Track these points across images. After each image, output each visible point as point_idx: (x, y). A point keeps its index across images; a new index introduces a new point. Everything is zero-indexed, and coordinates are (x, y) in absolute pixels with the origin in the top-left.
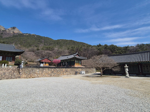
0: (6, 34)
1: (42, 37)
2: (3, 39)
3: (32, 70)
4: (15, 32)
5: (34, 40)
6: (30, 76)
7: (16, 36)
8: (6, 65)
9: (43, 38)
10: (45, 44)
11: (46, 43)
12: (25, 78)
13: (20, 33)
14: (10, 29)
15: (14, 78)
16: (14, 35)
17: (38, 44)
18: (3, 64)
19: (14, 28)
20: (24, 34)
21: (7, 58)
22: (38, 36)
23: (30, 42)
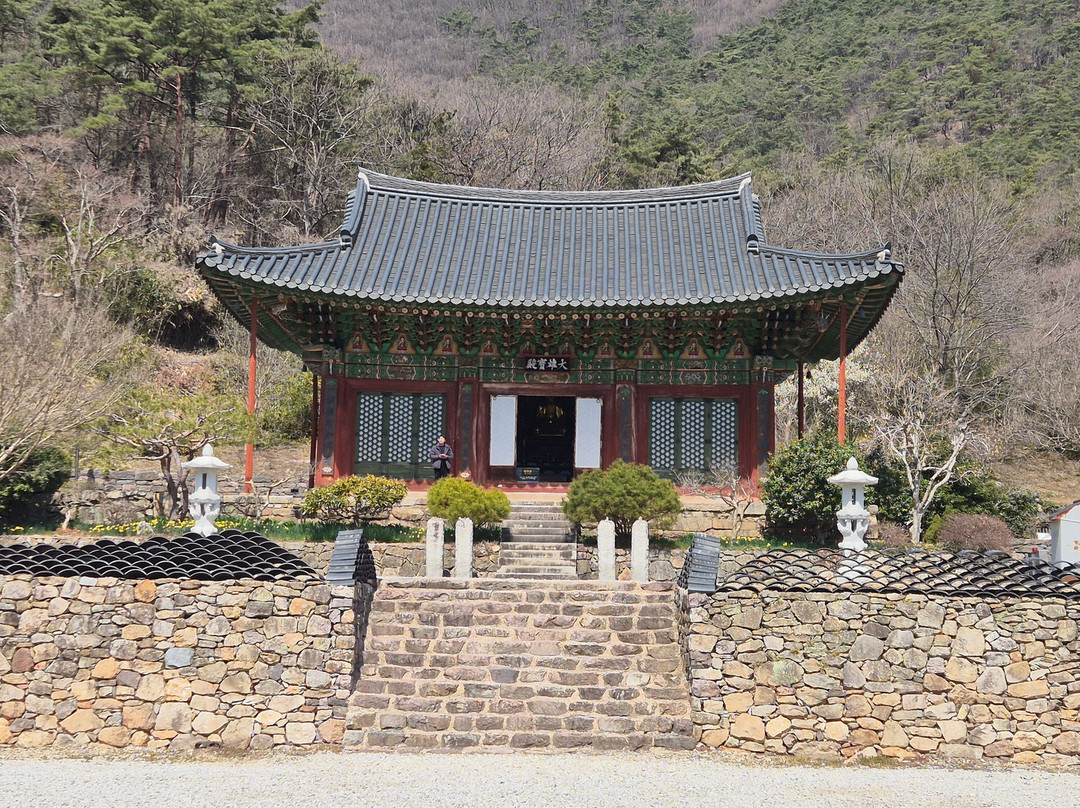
2: (702, 74)
3: (883, 631)
6: (838, 731)
8: (640, 531)
12: (763, 750)
15: (604, 745)
18: (606, 530)
21: (661, 413)
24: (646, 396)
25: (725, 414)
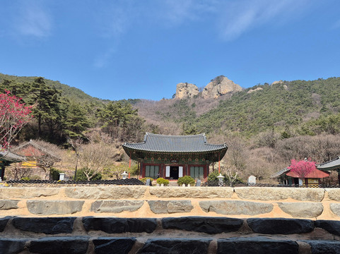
0: (201, 104)
1: (312, 83)
2: (197, 121)
4: (222, 92)
5: (282, 101)
7: (228, 103)
9: (316, 86)
10: (324, 110)
11: (328, 106)
13: (237, 90)
14: (209, 85)
16: (221, 101)
17: (298, 112)
19: (218, 81)
20: (249, 89)
22: (294, 83)
23: (268, 113)
24: (190, 166)
25: (202, 169)
